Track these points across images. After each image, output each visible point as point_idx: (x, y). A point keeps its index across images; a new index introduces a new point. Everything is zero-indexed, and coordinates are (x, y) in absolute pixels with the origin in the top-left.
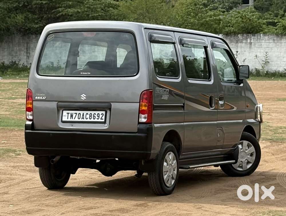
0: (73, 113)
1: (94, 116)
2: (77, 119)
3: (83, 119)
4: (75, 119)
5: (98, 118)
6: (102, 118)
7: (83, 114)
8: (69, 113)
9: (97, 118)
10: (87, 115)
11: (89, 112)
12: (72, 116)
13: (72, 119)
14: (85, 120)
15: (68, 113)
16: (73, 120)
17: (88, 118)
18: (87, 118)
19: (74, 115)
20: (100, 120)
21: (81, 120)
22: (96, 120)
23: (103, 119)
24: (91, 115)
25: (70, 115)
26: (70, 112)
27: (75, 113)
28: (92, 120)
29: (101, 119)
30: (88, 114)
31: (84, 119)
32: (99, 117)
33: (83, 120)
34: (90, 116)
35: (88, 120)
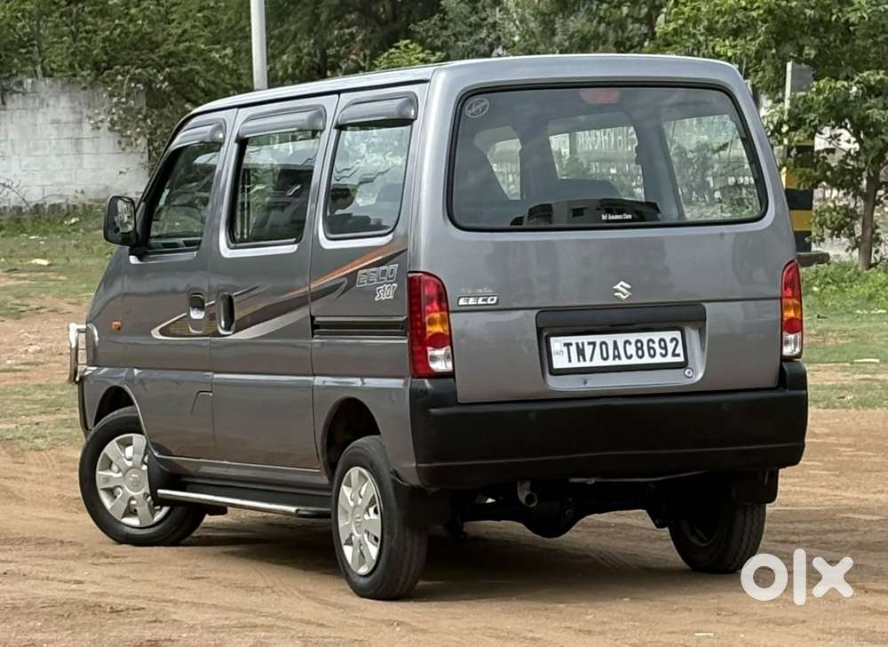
0: (583, 344)
1: (649, 348)
2: (598, 362)
3: (617, 359)
4: (591, 360)
5: (664, 352)
6: (677, 352)
7: (615, 343)
8: (571, 344)
9: (661, 354)
10: (627, 345)
11: (633, 337)
12: (581, 352)
13: (585, 360)
14: (624, 361)
15: (568, 345)
16: (588, 364)
17: (631, 356)
18: (629, 354)
19: (588, 350)
20: (669, 359)
21: (611, 362)
22: (658, 359)
23: (678, 355)
24: (639, 345)
25: (573, 349)
26: (573, 340)
27: (589, 343)
28: (647, 360)
29: (674, 355)
30: (630, 343)
31: (620, 358)
32: (665, 348)
33: (617, 362)
34: (638, 349)
35: (635, 361)
